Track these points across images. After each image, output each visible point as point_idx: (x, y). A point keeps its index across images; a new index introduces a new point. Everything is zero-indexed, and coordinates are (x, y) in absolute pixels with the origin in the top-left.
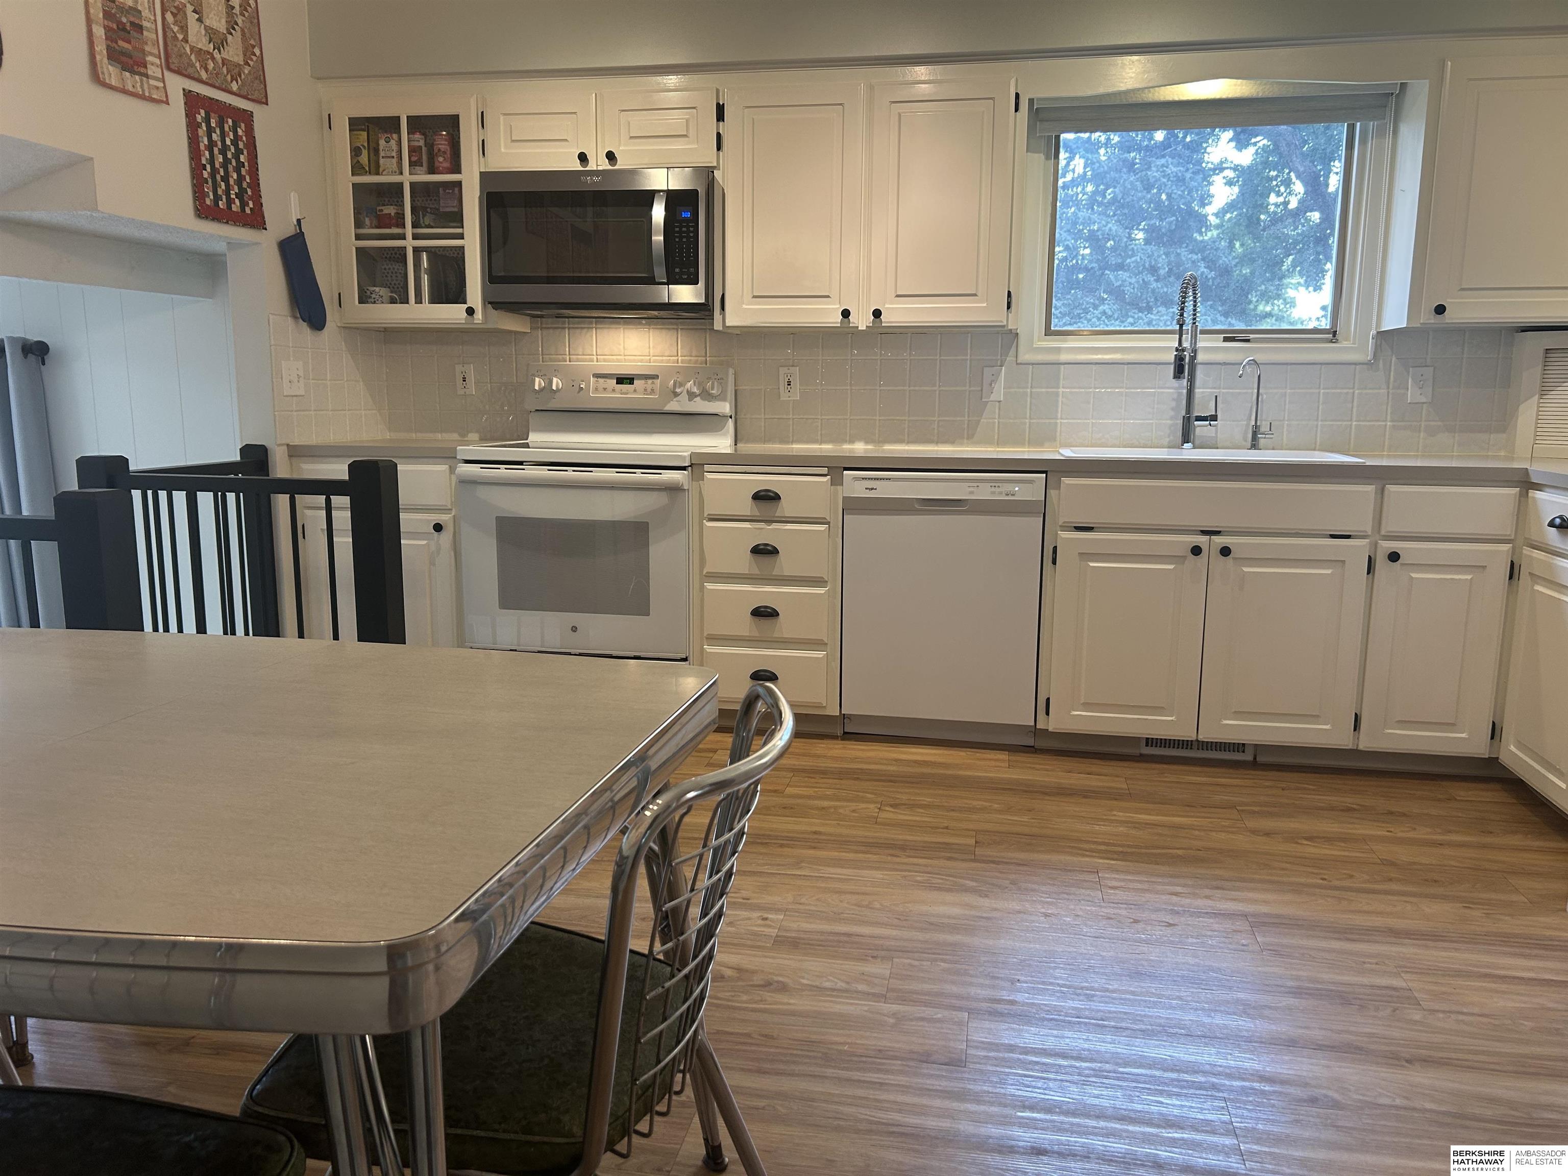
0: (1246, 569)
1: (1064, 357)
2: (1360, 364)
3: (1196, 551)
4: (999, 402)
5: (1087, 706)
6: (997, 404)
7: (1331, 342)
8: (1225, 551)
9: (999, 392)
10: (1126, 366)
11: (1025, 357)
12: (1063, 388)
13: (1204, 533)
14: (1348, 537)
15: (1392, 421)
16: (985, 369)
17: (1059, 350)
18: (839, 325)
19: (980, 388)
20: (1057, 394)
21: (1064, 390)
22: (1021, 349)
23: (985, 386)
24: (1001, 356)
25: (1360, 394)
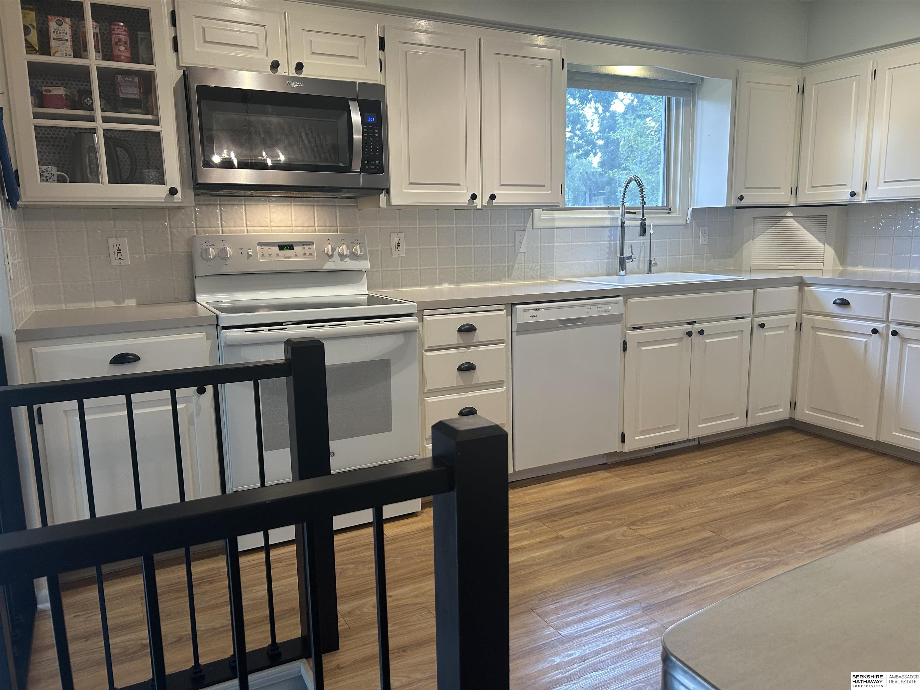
0: (707, 341)
1: (557, 224)
2: (682, 225)
3: (689, 334)
4: (524, 253)
5: (643, 433)
6: (523, 254)
7: (669, 213)
8: (701, 332)
9: (524, 248)
10: (586, 229)
11: (537, 224)
12: (556, 243)
13: (689, 323)
14: (743, 318)
15: (694, 255)
16: (517, 232)
17: (553, 219)
18: (467, 205)
19: (514, 245)
20: (553, 247)
21: (557, 244)
22: (535, 220)
23: (517, 243)
24: (524, 224)
25: (682, 241)
